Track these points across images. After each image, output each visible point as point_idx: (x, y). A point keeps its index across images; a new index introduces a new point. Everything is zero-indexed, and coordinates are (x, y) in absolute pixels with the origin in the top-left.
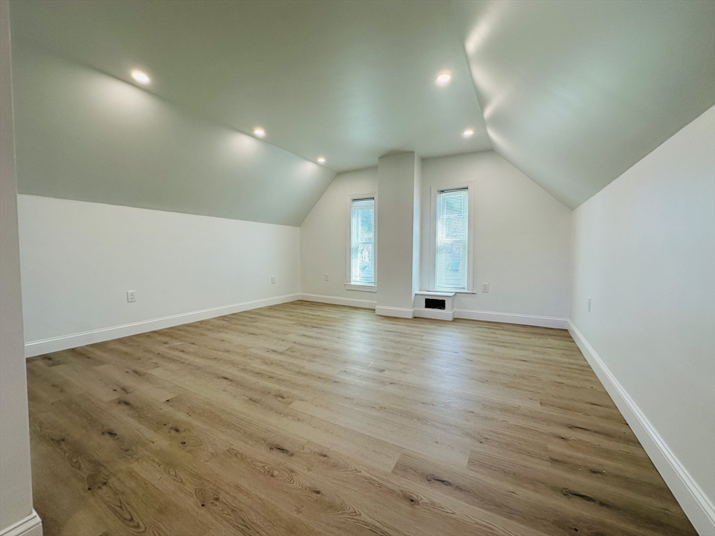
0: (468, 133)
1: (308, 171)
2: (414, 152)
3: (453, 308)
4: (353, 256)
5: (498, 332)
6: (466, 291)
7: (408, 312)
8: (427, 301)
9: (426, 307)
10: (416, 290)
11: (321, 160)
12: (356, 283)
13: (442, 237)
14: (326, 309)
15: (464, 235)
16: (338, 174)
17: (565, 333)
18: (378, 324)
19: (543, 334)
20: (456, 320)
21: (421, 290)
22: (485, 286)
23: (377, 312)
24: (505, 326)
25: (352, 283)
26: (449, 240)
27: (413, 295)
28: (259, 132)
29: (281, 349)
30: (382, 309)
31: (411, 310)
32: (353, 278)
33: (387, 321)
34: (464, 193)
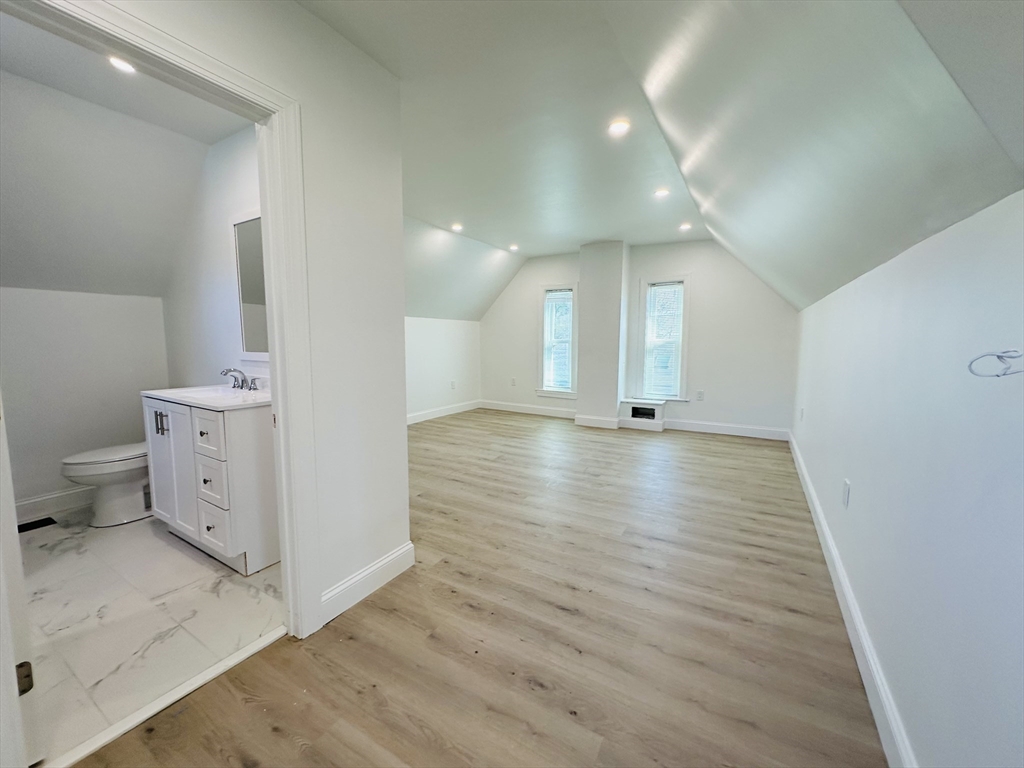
0: (685, 227)
1: (497, 259)
2: (622, 242)
3: (663, 417)
4: (546, 356)
5: (711, 443)
6: (678, 399)
7: (612, 422)
8: (634, 409)
9: (633, 416)
10: (621, 398)
11: (514, 248)
12: (549, 389)
13: (652, 337)
14: (517, 417)
15: (678, 336)
16: (529, 260)
17: (784, 445)
18: (580, 434)
19: (759, 446)
20: (666, 431)
21: (626, 397)
22: (700, 393)
23: (576, 423)
24: (720, 438)
25: (545, 389)
26: (660, 341)
27: (619, 403)
28: (457, 227)
29: (492, 457)
30: (583, 418)
31: (616, 420)
32: (546, 383)
33: (591, 432)
34: (680, 288)
